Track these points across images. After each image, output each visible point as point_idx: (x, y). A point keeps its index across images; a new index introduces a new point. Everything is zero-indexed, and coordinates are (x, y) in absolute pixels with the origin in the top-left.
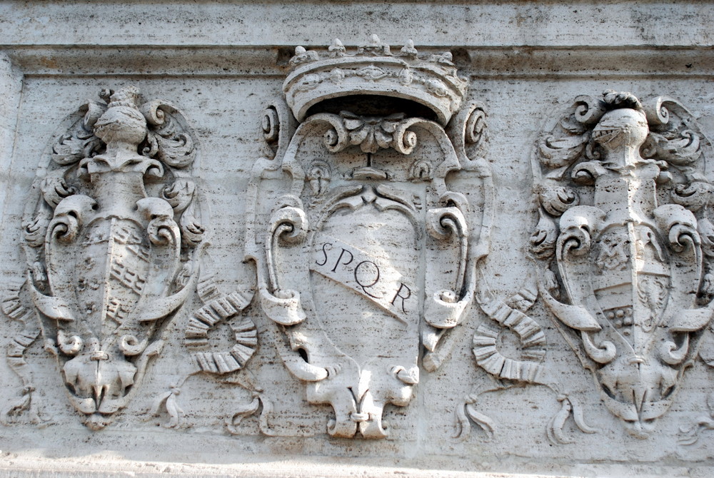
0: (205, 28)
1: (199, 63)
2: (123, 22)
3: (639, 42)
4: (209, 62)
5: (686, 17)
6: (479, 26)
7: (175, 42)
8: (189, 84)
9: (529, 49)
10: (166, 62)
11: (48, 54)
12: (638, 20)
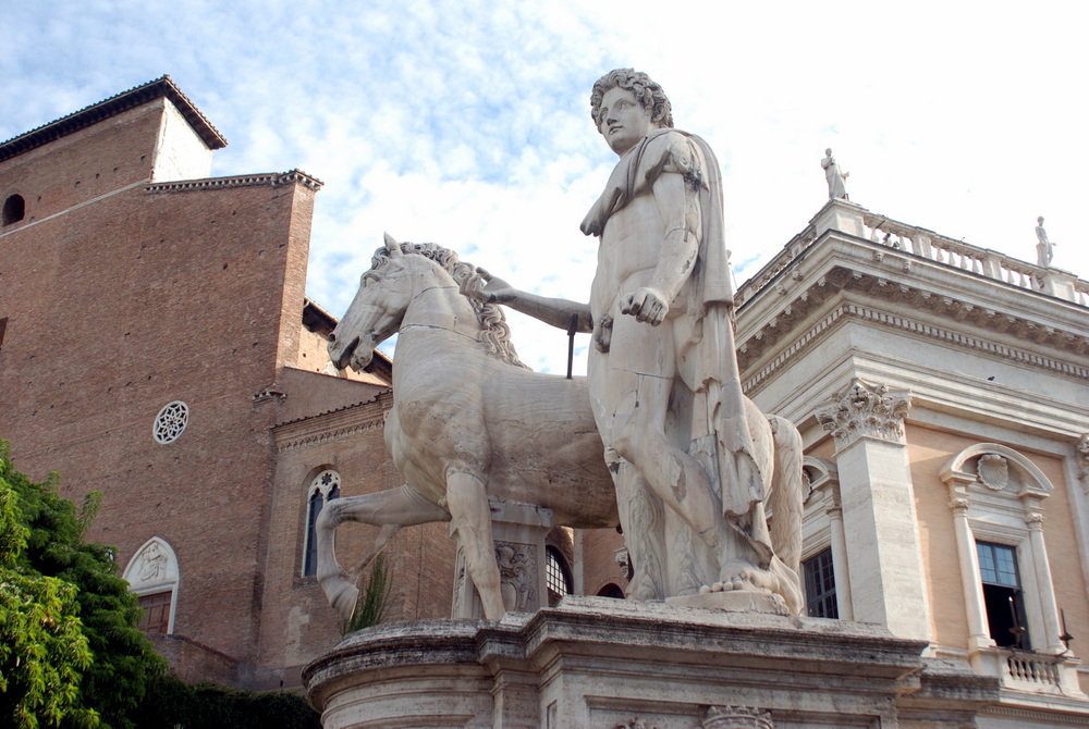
0: (670, 693)
1: (665, 708)
2: (636, 688)
3: (834, 711)
4: (669, 707)
5: (851, 701)
6: (777, 700)
7: (658, 699)
8: (659, 716)
9: (795, 711)
10: (652, 706)
11: (603, 700)
12: (835, 702)
